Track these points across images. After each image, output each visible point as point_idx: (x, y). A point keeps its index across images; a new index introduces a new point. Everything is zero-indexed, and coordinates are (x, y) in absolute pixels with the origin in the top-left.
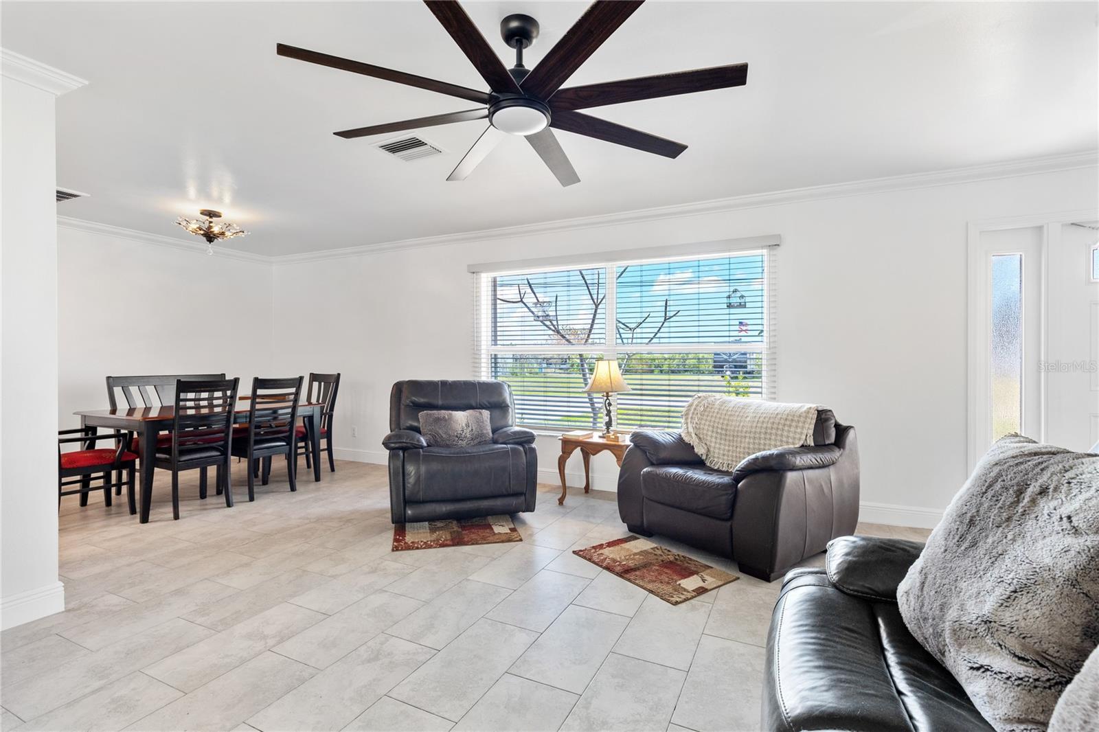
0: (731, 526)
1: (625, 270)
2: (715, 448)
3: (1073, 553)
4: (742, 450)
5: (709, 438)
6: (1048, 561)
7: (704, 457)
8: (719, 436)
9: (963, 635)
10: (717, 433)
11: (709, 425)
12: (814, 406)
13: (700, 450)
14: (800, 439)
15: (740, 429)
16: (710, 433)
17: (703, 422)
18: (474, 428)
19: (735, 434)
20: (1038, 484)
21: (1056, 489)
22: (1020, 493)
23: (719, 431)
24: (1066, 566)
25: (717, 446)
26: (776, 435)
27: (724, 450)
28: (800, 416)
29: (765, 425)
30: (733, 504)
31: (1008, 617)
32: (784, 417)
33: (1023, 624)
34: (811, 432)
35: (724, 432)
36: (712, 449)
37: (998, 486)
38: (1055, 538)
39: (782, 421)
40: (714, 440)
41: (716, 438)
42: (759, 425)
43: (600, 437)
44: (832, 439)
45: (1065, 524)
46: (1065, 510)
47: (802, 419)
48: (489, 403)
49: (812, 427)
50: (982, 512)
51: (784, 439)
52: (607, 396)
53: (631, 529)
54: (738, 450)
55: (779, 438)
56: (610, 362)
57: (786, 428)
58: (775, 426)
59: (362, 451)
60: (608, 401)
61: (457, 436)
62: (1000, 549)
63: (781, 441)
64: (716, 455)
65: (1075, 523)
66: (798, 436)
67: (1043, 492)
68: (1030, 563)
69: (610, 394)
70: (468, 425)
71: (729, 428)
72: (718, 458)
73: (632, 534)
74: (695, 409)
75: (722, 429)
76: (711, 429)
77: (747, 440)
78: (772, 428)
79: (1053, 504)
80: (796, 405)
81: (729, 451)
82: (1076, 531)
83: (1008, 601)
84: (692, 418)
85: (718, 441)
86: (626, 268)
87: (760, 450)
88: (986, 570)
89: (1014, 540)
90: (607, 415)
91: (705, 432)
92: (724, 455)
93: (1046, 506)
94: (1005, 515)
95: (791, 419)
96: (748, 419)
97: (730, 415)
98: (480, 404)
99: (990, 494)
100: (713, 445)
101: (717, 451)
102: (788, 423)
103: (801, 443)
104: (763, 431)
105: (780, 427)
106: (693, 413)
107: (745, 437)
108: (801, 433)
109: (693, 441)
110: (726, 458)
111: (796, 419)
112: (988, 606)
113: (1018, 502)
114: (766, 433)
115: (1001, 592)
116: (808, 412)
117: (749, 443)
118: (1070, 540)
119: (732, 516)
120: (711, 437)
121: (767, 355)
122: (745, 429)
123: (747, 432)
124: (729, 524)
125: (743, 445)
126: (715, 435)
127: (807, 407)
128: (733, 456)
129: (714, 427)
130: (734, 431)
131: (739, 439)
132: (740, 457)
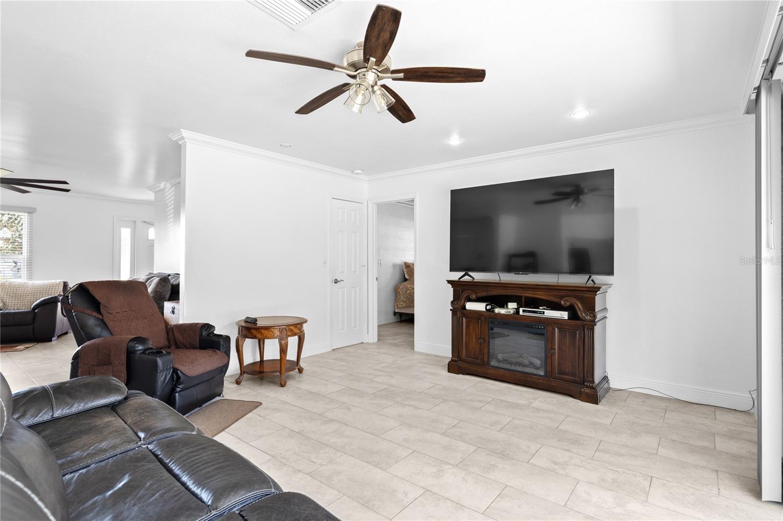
0: (33, 327)
2: (9, 302)
4: (26, 301)
7: (2, 307)
10: (10, 296)
11: (4, 293)
12: (62, 281)
14: (57, 293)
15: (25, 292)
17: (1, 292)
26: (45, 293)
30: (34, 318)
32: (49, 285)
34: (62, 290)
36: (7, 303)
40: (8, 299)
42: (36, 290)
47: (57, 286)
49: (62, 288)
51: (50, 294)
54: (24, 301)
55: (47, 294)
57: (51, 289)
58: (45, 289)
66: (56, 292)
71: (17, 293)
75: (13, 294)
77: (29, 296)
78: (43, 290)
85: (11, 299)
87: (42, 297)
91: (2, 296)
95: (52, 287)
100: (8, 301)
101: (10, 304)
103: (58, 294)
105: (47, 290)
108: (57, 291)
111: (55, 286)
114: (40, 292)
116: (60, 282)
117: (31, 298)
119: (34, 322)
120: (6, 298)
121: (27, 261)
122: (28, 292)
123: (29, 293)
124: (32, 326)
125: (27, 299)
126: (8, 297)
127: (58, 281)
128: (20, 305)
129: (7, 293)
130: (21, 294)
131: (24, 297)
132: (25, 304)
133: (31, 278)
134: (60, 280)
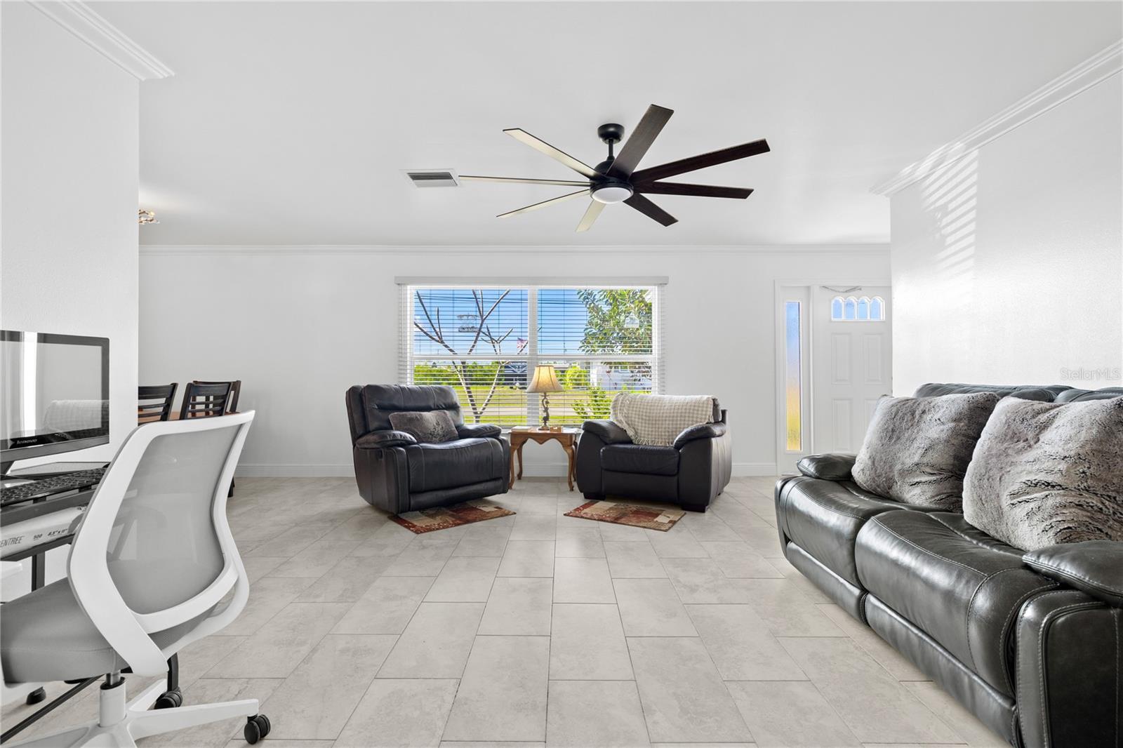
0: (678, 480)
1: (507, 294)
2: (641, 430)
3: (945, 431)
4: (663, 430)
5: (636, 423)
6: (936, 436)
7: (633, 438)
8: (643, 421)
9: (905, 473)
10: (642, 419)
11: (635, 414)
12: (711, 397)
13: (630, 433)
14: (705, 419)
15: (661, 415)
16: (637, 420)
17: (630, 412)
18: (444, 426)
19: (657, 419)
20: (920, 409)
21: (929, 410)
22: (913, 414)
23: (644, 417)
24: (944, 436)
25: (643, 428)
26: (689, 417)
27: (648, 431)
28: (703, 403)
29: (680, 411)
30: (679, 465)
31: (925, 460)
32: (693, 404)
33: (932, 461)
34: (712, 413)
35: (647, 418)
36: (639, 431)
37: (900, 414)
38: (935, 428)
39: (692, 407)
40: (640, 424)
41: (642, 423)
42: (676, 411)
43: (540, 429)
44: (720, 419)
45: (938, 421)
46: (937, 417)
47: (705, 405)
48: (445, 405)
49: (712, 410)
50: (896, 425)
51: (695, 419)
52: (545, 396)
53: (586, 497)
54: (660, 430)
55: (691, 419)
56: (541, 368)
57: (696, 412)
58: (688, 411)
59: (258, 465)
60: (545, 400)
61: (431, 434)
62: (913, 437)
63: (693, 421)
64: (642, 435)
65: (942, 421)
66: (704, 417)
67: (924, 412)
68: (929, 438)
69: (547, 394)
70: (438, 424)
71: (651, 415)
72: (644, 437)
73: (588, 501)
74: (622, 403)
75: (646, 416)
76: (637, 416)
77: (667, 422)
78: (686, 413)
79: (930, 416)
80: (698, 397)
81: (652, 431)
82: (943, 423)
83: (923, 455)
84: (620, 410)
85: (644, 425)
86: (508, 292)
87: (688, 425)
88: (910, 446)
89: (918, 433)
90: (544, 411)
91: (633, 419)
92: (648, 435)
93: (927, 417)
94: (910, 424)
95: (696, 406)
96: (666, 408)
97: (651, 406)
98: (437, 406)
99: (898, 417)
100: (640, 428)
101: (643, 432)
102: (696, 408)
103: (707, 421)
104: (679, 415)
105: (691, 411)
106: (621, 406)
107: (666, 420)
108: (706, 415)
109: (625, 426)
110: (650, 436)
111: (701, 405)
112: (916, 459)
113: (914, 418)
114: (681, 416)
115: (920, 452)
116: (708, 400)
117: (669, 424)
118: (942, 427)
119: (678, 472)
120: (638, 422)
121: (658, 363)
122: (665, 415)
123: (666, 417)
124: (676, 478)
125: (664, 426)
126: (640, 421)
127: (705, 397)
128: (655, 435)
129: (639, 415)
130: (656, 417)
131: (660, 422)
132: (662, 435)
133: (664, 391)
134: (708, 396)
